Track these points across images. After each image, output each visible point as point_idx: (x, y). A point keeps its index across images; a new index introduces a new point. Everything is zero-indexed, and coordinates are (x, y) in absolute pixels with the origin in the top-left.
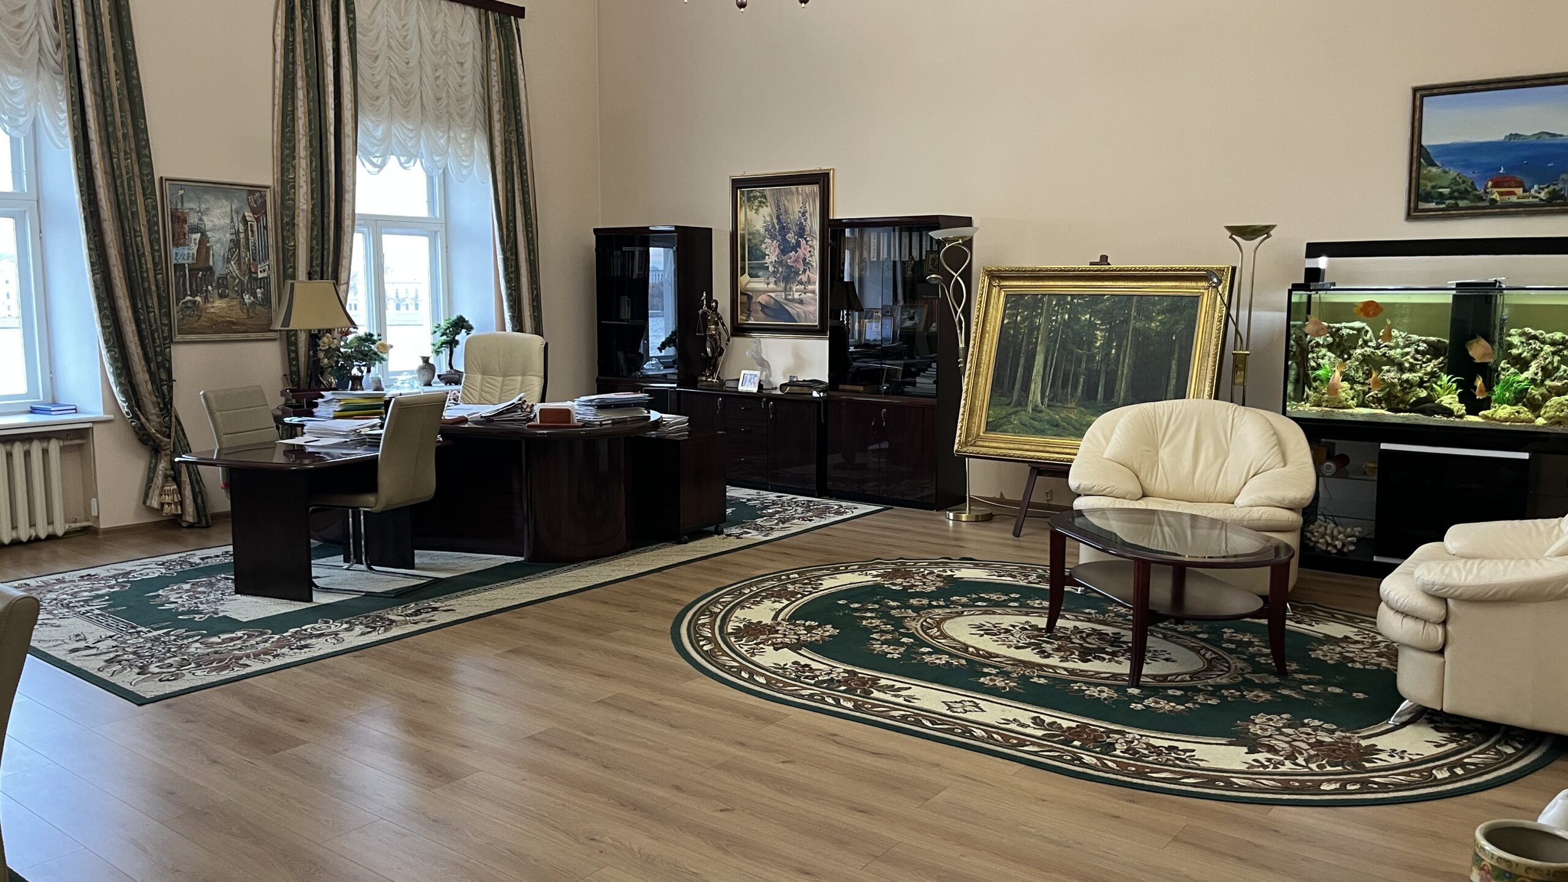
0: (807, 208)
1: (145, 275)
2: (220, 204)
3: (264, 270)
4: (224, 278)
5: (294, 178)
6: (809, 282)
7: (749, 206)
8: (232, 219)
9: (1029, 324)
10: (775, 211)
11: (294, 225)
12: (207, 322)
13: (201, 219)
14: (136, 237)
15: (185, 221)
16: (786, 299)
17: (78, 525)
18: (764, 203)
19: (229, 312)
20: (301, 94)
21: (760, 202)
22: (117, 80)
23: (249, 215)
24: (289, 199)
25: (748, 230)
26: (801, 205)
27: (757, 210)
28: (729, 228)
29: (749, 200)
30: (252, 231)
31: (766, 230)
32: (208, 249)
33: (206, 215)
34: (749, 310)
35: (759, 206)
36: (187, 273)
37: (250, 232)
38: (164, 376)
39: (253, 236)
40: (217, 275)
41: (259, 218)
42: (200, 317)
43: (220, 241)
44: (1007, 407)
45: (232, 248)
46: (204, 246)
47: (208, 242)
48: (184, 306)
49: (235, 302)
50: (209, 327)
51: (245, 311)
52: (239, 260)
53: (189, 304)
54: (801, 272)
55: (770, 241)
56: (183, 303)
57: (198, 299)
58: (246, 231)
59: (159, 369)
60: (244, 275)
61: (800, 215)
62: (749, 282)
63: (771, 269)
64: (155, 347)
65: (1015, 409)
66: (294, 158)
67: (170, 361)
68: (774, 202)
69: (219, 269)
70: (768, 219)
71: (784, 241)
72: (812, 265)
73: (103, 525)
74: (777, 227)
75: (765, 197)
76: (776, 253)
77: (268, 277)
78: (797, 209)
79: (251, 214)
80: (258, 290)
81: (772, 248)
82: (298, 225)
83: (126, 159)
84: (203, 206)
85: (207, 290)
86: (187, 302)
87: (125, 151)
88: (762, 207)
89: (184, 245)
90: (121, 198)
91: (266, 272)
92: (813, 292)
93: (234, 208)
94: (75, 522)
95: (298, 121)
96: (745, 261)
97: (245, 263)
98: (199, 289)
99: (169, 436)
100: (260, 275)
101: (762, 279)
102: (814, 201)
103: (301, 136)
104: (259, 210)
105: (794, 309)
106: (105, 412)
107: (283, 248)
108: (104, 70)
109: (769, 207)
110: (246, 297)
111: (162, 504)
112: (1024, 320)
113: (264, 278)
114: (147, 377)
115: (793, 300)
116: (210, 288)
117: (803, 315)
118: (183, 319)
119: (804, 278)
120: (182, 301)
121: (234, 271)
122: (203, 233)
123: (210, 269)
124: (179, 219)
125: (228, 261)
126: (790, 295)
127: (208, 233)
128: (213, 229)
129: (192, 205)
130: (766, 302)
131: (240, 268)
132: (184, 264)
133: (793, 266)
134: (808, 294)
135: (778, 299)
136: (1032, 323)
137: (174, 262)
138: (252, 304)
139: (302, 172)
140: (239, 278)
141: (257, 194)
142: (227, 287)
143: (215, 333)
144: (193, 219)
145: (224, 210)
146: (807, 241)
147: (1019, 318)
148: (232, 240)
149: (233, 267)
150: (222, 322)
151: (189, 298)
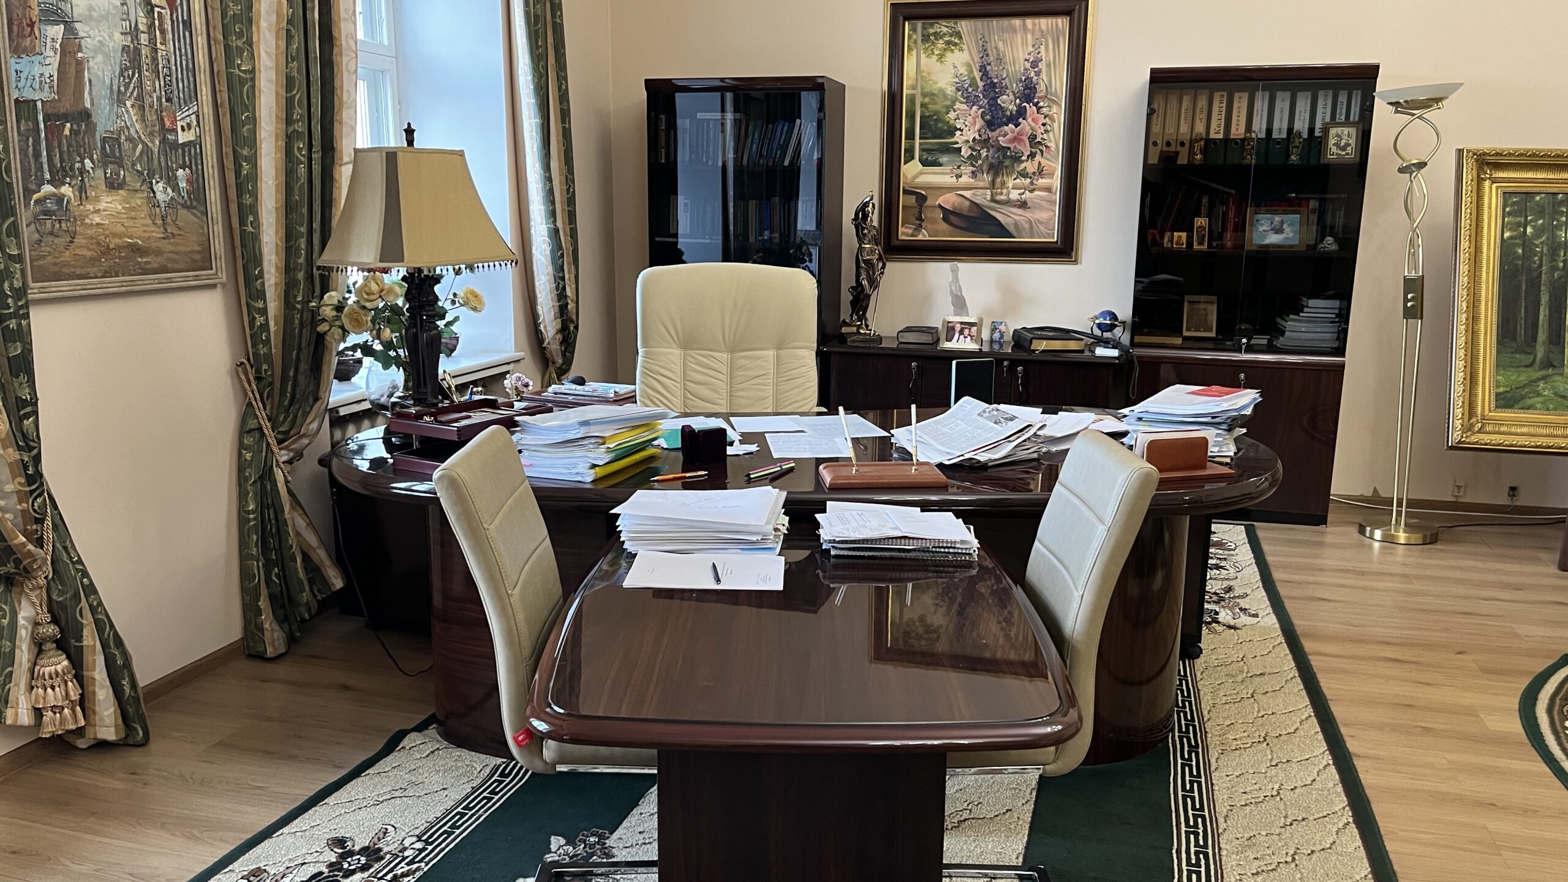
0: (1043, 53)
3: (190, 126)
4: (112, 140)
6: (1040, 172)
7: (926, 49)
9: (1548, 238)
10: (977, 59)
12: (90, 250)
16: (993, 200)
18: (955, 44)
19: (131, 223)
21: (948, 43)
25: (922, 88)
26: (1030, 49)
27: (941, 57)
28: (883, 84)
29: (926, 38)
30: (163, 32)
31: (958, 89)
32: (80, 66)
34: (920, 219)
35: (945, 50)
36: (42, 126)
37: (158, 33)
39: (164, 41)
40: (100, 133)
42: (74, 235)
43: (103, 46)
44: (1529, 369)
45: (127, 69)
46: (72, 59)
47: (80, 50)
48: (38, 209)
49: (138, 200)
50: (93, 261)
51: (159, 222)
52: (140, 98)
53: (49, 205)
54: (1024, 158)
55: (965, 107)
56: (36, 202)
57: (66, 190)
58: (151, 26)
60: (152, 135)
61: (1028, 65)
62: (921, 173)
63: (965, 152)
65: (1543, 373)
68: (977, 43)
69: (104, 118)
70: (963, 70)
71: (994, 105)
72: (1047, 147)
74: (980, 84)
75: (958, 35)
76: (977, 127)
77: (196, 144)
78: (1021, 55)
80: (180, 172)
81: (969, 119)
85: (82, 171)
86: (45, 198)
88: (952, 51)
89: (30, 51)
91: (193, 130)
92: (1048, 189)
96: (913, 139)
97: (152, 106)
98: (67, 165)
99: (40, 543)
100: (183, 137)
101: (947, 169)
102: (1056, 42)
105: (1006, 217)
109: (966, 52)
110: (159, 187)
111: (38, 713)
112: (1538, 232)
113: (189, 144)
115: (1008, 203)
117: (1027, 226)
119: (1030, 167)
120: (35, 196)
121: (133, 125)
122: (69, 26)
123: (85, 116)
125: (121, 102)
126: (1001, 194)
127: (77, 25)
130: (954, 208)
131: (143, 119)
132: (35, 101)
133: (1009, 148)
134: (1037, 193)
135: (978, 200)
136: (1554, 237)
137: (15, 95)
138: (171, 204)
140: (143, 142)
142: (121, 166)
143: (105, 274)
146: (1039, 109)
147: (1529, 230)
148: (125, 48)
149: (130, 114)
150: (119, 248)
151: (47, 189)
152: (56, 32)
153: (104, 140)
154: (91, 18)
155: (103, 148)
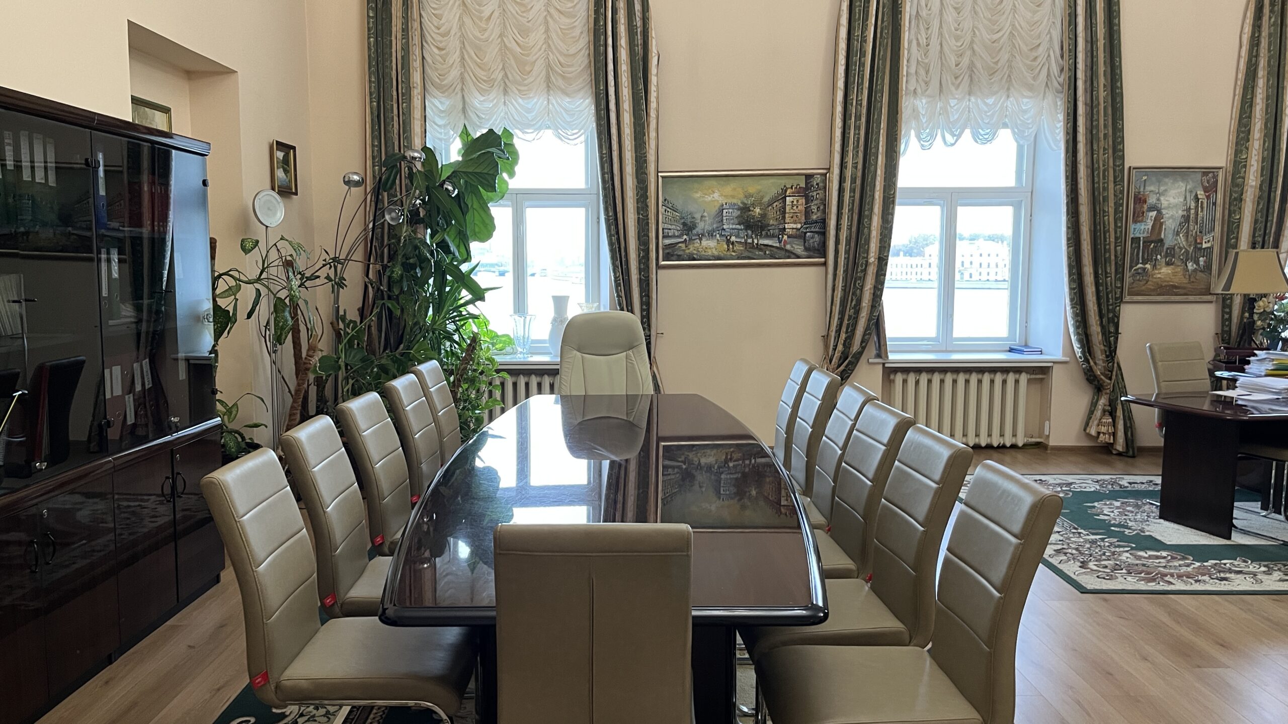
1: (1107, 247)
2: (1176, 185)
3: (1209, 241)
4: (1172, 248)
5: (1247, 158)
8: (1186, 198)
11: (1241, 200)
12: (1153, 286)
13: (1158, 200)
14: (1104, 216)
15: (1145, 202)
17: (1034, 440)
19: (1173, 277)
20: (1261, 83)
22: (1104, 91)
23: (1201, 194)
24: (1239, 177)
30: (1202, 208)
32: (1161, 224)
33: (1164, 195)
36: (1142, 245)
37: (1199, 208)
38: (1112, 329)
39: (1202, 211)
40: (1166, 246)
41: (1209, 195)
42: (1147, 281)
43: (1172, 215)
45: (1183, 223)
46: (1158, 223)
48: (1135, 272)
49: (1179, 269)
50: (1154, 290)
51: (1187, 277)
52: (1187, 232)
53: (1140, 271)
56: (1135, 270)
58: (1197, 207)
59: (1109, 323)
60: (1190, 246)
64: (1108, 305)
66: (1248, 140)
67: (1118, 318)
69: (1169, 241)
73: (1052, 442)
77: (1211, 248)
79: (1202, 193)
80: (1201, 259)
82: (1245, 200)
83: (1104, 154)
84: (1162, 188)
85: (1156, 259)
86: (1138, 269)
87: (1104, 148)
89: (1142, 221)
90: (1096, 185)
91: (1210, 243)
93: (1188, 188)
94: (1032, 437)
95: (1255, 106)
97: (1192, 235)
98: (1149, 258)
99: (1110, 379)
100: (1204, 246)
103: (1257, 120)
104: (1211, 189)
106: (1064, 355)
107: (1229, 221)
108: (1095, 84)
110: (1190, 264)
111: (1099, 433)
113: (1207, 248)
114: (1099, 329)
116: (1159, 257)
118: (1133, 283)
120: (1135, 268)
121: (1182, 242)
122: (1159, 212)
123: (1161, 241)
124: (1140, 200)
125: (1178, 234)
127: (1163, 211)
128: (1168, 208)
129: (1152, 188)
131: (1187, 240)
132: (1140, 238)
137: (1132, 236)
138: (1195, 271)
139: (1254, 152)
140: (1185, 248)
141: (1211, 175)
142: (1174, 257)
143: (1159, 295)
144: (1152, 200)
145: (1179, 191)
148: (1183, 216)
149: (1182, 239)
150: (1166, 286)
151: (1140, 265)
152: (1154, 214)
153: (1168, 249)
154: (1169, 207)
155: (1167, 251)
